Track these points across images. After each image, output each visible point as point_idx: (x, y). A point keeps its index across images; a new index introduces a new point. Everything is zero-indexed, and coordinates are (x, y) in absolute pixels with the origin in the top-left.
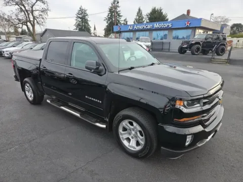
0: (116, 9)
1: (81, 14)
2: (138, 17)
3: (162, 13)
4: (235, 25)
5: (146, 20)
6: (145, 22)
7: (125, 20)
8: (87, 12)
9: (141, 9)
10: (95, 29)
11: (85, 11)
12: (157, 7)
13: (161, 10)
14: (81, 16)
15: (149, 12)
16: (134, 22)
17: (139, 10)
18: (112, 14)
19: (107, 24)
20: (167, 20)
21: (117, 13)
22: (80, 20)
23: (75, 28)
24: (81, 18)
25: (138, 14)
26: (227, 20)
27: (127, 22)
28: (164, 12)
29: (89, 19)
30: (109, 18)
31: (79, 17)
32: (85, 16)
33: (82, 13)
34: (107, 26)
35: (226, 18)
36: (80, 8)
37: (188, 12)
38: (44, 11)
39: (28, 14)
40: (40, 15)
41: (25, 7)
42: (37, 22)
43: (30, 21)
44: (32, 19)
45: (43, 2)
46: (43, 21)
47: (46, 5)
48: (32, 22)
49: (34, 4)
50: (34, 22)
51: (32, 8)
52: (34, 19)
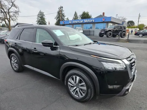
0: (62, 12)
2: (75, 17)
3: (89, 15)
5: (79, 18)
7: (67, 19)
8: (44, 14)
9: (76, 12)
10: (49, 24)
11: (43, 13)
12: (86, 11)
13: (88, 13)
14: (40, 16)
15: (81, 14)
16: (73, 20)
17: (76, 13)
18: (59, 16)
19: (56, 21)
21: (62, 14)
22: (40, 18)
23: (37, 23)
24: (40, 17)
25: (75, 15)
27: (68, 20)
28: (90, 14)
29: (45, 18)
31: (39, 17)
32: (43, 16)
33: (41, 14)
36: (40, 12)
37: (104, 13)
38: (16, 12)
39: (6, 14)
40: (14, 15)
41: (4, 10)
42: (12, 19)
43: (7, 19)
44: (8, 17)
45: (16, 7)
46: (15, 18)
47: (17, 9)
48: (8, 19)
49: (10, 8)
50: (10, 19)
51: (9, 10)
52: (10, 17)
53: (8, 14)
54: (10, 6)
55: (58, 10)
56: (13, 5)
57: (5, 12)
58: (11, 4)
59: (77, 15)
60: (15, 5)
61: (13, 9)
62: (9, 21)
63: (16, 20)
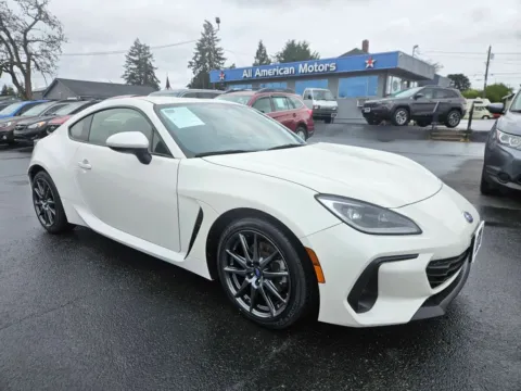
0: (212, 43)
1: (137, 54)
2: (258, 61)
3: (308, 52)
7: (232, 68)
8: (151, 51)
9: (264, 44)
10: (168, 86)
11: (147, 48)
12: (298, 41)
13: (305, 46)
14: (136, 58)
15: (281, 51)
17: (261, 46)
19: (193, 76)
21: (215, 52)
22: (136, 67)
24: (136, 62)
25: (257, 54)
29: (154, 64)
30: (198, 62)
32: (146, 59)
33: (140, 51)
34: (194, 79)
36: (136, 43)
38: (52, 42)
39: (16, 49)
40: (43, 51)
41: (8, 34)
42: (37, 66)
43: (19, 64)
45: (50, 23)
46: (49, 62)
47: (56, 29)
48: (24, 66)
49: (30, 27)
50: (28, 65)
51: (25, 34)
52: (29, 59)
54: (30, 21)
55: (200, 37)
56: (42, 15)
57: (12, 42)
58: (36, 11)
59: (268, 54)
60: (47, 17)
61: (40, 30)
62: (27, 75)
63: (52, 69)
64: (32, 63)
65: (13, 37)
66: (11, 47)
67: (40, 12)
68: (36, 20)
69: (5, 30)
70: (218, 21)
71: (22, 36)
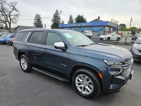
0: (57, 15)
1: (37, 18)
2: (70, 20)
3: (83, 18)
4: (121, 25)
5: (74, 21)
6: (74, 23)
7: (63, 21)
8: (41, 17)
10: (45, 26)
12: (81, 15)
13: (83, 16)
14: (37, 19)
15: (76, 17)
16: (68, 23)
17: (71, 16)
18: (55, 19)
20: (86, 22)
21: (58, 17)
22: (37, 21)
23: (34, 25)
25: (70, 18)
26: (117, 22)
27: (63, 22)
29: (42, 20)
32: (39, 19)
34: (52, 24)
35: (116, 21)
37: (99, 17)
38: (17, 16)
39: (7, 17)
40: (14, 18)
41: (5, 13)
42: (12, 22)
43: (8, 21)
44: (9, 20)
45: (16, 11)
46: (16, 21)
47: (18, 12)
49: (11, 12)
50: (10, 22)
51: (10, 13)
52: (10, 20)
53: (9, 17)
54: (11, 10)
55: (55, 13)
56: (14, 9)
57: (6, 15)
58: (13, 8)
59: (73, 18)
60: (15, 9)
62: (10, 24)
63: (16, 23)
64: (11, 21)
65: (6, 14)
66: (6, 17)
67: (14, 8)
68: (13, 10)
69: (4, 12)
70: (61, 12)
71: (9, 14)
